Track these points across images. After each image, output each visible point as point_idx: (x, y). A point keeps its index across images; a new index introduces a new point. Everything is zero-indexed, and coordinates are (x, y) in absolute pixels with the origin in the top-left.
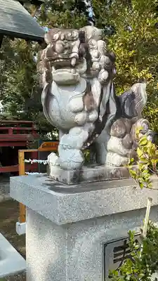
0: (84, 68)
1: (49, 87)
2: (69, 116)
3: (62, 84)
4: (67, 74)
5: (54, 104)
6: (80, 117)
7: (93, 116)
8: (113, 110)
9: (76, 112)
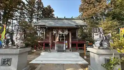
0: (99, 33)
1: (93, 35)
2: (97, 39)
3: (96, 35)
4: (96, 34)
5: (94, 38)
6: (99, 39)
7: (101, 39)
8: (105, 38)
9: (98, 38)
